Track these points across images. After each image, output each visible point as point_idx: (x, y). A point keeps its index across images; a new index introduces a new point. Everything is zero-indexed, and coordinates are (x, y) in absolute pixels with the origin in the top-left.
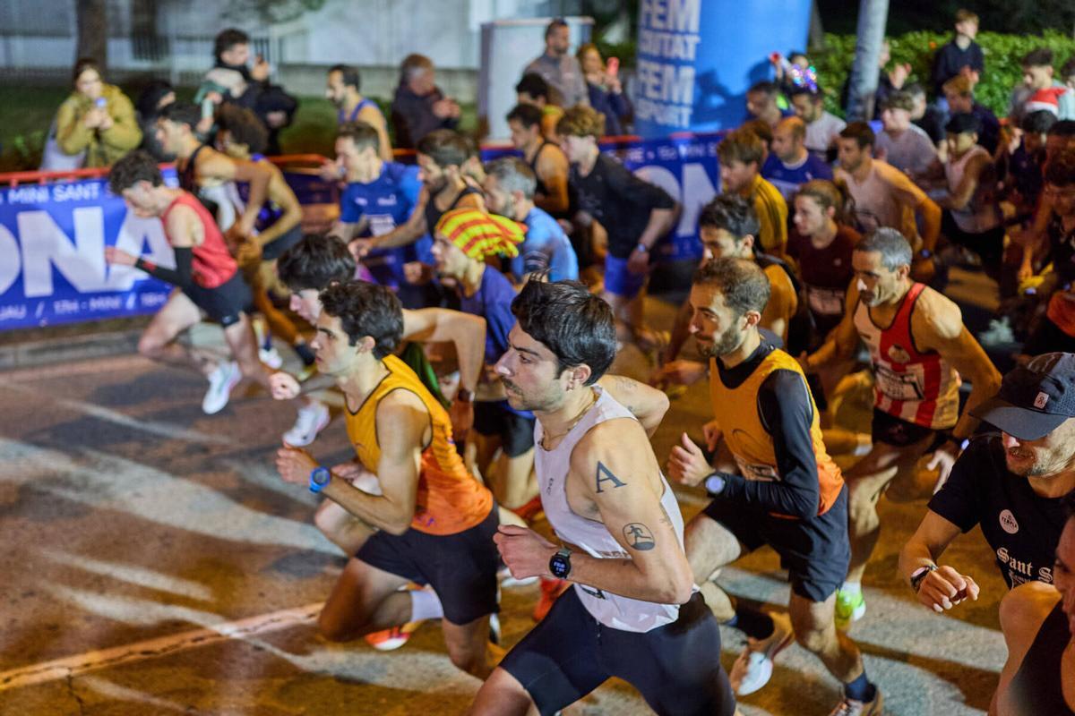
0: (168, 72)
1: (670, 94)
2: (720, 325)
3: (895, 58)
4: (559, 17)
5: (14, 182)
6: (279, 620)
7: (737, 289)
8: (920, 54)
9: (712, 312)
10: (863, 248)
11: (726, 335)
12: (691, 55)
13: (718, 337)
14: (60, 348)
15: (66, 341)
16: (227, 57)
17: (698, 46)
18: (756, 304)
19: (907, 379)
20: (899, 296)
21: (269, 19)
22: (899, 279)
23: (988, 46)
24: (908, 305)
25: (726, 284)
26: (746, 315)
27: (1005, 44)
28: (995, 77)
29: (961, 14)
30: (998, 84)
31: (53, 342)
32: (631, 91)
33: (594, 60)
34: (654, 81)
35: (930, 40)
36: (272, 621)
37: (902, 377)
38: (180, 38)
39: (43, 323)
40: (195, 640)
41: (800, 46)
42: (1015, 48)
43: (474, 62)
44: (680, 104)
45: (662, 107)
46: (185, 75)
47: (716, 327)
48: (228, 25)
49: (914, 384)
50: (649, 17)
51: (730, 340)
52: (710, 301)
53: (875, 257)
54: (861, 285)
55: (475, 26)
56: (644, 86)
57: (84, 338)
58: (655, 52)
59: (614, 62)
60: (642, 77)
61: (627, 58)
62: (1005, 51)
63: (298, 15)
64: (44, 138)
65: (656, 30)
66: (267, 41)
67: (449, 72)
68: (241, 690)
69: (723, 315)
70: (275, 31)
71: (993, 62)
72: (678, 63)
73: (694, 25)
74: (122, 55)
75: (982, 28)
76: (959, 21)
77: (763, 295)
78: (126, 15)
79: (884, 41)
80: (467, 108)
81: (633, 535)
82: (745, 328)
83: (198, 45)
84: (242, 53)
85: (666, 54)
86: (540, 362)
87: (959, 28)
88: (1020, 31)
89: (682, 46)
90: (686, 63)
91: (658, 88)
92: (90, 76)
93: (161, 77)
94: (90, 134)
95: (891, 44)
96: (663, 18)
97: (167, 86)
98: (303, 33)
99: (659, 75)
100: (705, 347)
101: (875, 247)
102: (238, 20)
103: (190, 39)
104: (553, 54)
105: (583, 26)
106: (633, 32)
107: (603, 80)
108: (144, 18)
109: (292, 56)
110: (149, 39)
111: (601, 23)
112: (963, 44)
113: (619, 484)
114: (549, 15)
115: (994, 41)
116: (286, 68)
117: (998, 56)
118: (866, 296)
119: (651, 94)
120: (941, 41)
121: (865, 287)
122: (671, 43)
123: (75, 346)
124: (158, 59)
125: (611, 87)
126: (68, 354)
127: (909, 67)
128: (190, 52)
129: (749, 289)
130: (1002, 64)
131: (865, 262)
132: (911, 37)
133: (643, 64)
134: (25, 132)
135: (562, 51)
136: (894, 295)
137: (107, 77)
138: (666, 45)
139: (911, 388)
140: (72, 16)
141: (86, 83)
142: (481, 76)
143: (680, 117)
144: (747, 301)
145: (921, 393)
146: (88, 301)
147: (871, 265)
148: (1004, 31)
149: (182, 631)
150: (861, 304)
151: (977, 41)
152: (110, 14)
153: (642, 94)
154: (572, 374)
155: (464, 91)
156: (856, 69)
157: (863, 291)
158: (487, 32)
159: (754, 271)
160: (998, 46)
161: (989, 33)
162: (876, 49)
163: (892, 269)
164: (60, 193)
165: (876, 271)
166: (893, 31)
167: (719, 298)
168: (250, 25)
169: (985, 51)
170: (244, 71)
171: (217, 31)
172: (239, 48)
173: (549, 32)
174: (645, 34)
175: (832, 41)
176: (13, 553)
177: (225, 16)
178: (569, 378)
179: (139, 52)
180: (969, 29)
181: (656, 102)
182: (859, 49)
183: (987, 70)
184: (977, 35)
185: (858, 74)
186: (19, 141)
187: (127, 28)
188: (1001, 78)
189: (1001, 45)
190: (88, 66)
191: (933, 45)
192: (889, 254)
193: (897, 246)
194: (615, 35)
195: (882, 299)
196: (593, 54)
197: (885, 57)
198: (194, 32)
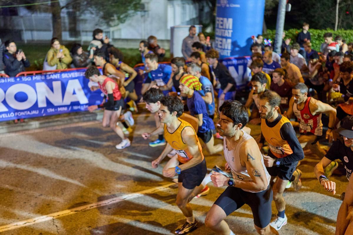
0: (80, 41)
1: (225, 47)
2: (268, 110)
3: (286, 36)
4: (193, 25)
5: (34, 74)
6: (115, 200)
7: (272, 100)
8: (293, 35)
9: (265, 107)
10: (295, 88)
11: (269, 113)
12: (230, 36)
13: (267, 113)
14: (49, 122)
15: (51, 120)
16: (97, 37)
17: (232, 33)
18: (277, 104)
19: (308, 125)
20: (305, 100)
21: (109, 26)
22: (305, 96)
23: (312, 33)
24: (307, 102)
25: (269, 99)
26: (274, 107)
27: (316, 32)
28: (314, 41)
29: (304, 24)
30: (315, 43)
31: (47, 121)
32: (213, 46)
33: (203, 37)
34: (220, 43)
35: (296, 31)
36: (113, 200)
37: (307, 124)
38: (83, 31)
39: (44, 115)
40: (90, 207)
41: (260, 33)
42: (319, 33)
43: (169, 38)
44: (227, 49)
45: (222, 50)
46: (85, 42)
47: (266, 111)
48: (97, 27)
49: (310, 126)
50: (218, 25)
51: (270, 114)
52: (265, 104)
53: (298, 90)
54: (295, 98)
55: (169, 27)
56: (217, 44)
57: (56, 119)
58: (220, 35)
59: (208, 38)
60: (217, 42)
61: (212, 36)
62: (316, 34)
63: (118, 25)
64: (44, 60)
65: (220, 29)
66: (109, 32)
67: (162, 41)
68: (104, 221)
69: (268, 108)
70: (111, 29)
71: (313, 37)
72: (226, 38)
73: (231, 27)
74: (66, 36)
75: (310, 28)
76: (304, 26)
77: (279, 102)
78: (67, 25)
79: (284, 32)
80: (167, 51)
81: (255, 173)
82: (274, 111)
83: (88, 33)
84: (101, 35)
85: (223, 35)
86: (229, 123)
87: (304, 28)
88: (320, 28)
89: (227, 33)
90: (229, 38)
91: (221, 45)
92: (57, 43)
93: (78, 43)
94: (58, 60)
95: (285, 32)
96: (222, 25)
97: (80, 45)
98: (120, 30)
99: (221, 41)
100: (263, 116)
101: (298, 88)
102: (100, 26)
103: (86, 31)
104: (191, 35)
105: (200, 27)
106: (214, 29)
107: (205, 43)
108: (73, 26)
109: (116, 36)
110: (74, 32)
111: (205, 27)
112: (305, 32)
113: (253, 159)
114: (190, 25)
115: (314, 31)
116: (115, 40)
117: (314, 35)
118: (296, 101)
119: (219, 47)
120: (299, 31)
121: (296, 99)
122: (224, 32)
123: (54, 122)
124: (77, 37)
125: (208, 45)
126: (51, 124)
127: (290, 39)
128: (86, 35)
129: (275, 100)
130: (316, 38)
131: (296, 92)
132: (291, 30)
133: (217, 38)
134: (38, 59)
135: (194, 35)
136: (303, 101)
137: (62, 43)
138: (223, 33)
139: (309, 127)
140: (51, 24)
141: (56, 45)
142: (171, 42)
143: (227, 53)
144: (275, 104)
145: (312, 128)
146: (57, 108)
147: (297, 93)
148: (316, 28)
149: (87, 204)
150: (295, 103)
151: (309, 31)
152: (62, 24)
153: (216, 47)
154: (237, 126)
155: (166, 46)
156: (276, 39)
157: (295, 100)
158: (172, 29)
159: (276, 95)
160: (315, 33)
161: (312, 29)
162: (281, 33)
163: (303, 94)
164: (48, 77)
165: (299, 94)
166: (286, 28)
167: (267, 103)
168: (104, 27)
169: (311, 34)
170: (102, 41)
171: (93, 29)
172: (100, 34)
173: (190, 29)
174: (217, 30)
175: (269, 31)
176: (36, 183)
177: (96, 25)
178: (236, 127)
179: (71, 35)
180: (306, 28)
181: (221, 49)
182: (277, 34)
183: (312, 39)
184: (309, 30)
185: (276, 41)
186: (36, 62)
187: (68, 29)
188: (315, 41)
189: (315, 32)
190: (56, 40)
191: (297, 32)
192: (302, 90)
193: (304, 88)
194: (209, 30)
195: (301, 102)
196: (202, 35)
197: (284, 36)
198: (88, 30)
